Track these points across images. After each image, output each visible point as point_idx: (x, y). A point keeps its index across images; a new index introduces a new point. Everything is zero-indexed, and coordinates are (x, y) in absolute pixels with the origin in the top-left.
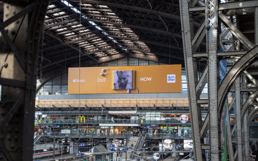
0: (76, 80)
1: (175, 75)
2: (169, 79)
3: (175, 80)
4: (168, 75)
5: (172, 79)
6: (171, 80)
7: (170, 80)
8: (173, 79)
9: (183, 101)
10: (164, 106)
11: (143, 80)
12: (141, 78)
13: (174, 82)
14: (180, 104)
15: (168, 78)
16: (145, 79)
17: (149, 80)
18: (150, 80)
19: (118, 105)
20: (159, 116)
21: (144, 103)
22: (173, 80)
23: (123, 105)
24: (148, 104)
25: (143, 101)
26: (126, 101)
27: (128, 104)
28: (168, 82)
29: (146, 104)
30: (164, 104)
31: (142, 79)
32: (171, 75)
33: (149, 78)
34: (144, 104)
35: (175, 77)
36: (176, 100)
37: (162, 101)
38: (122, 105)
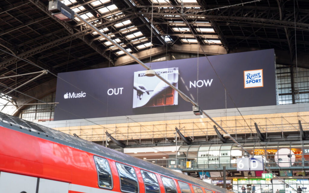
0: (70, 94)
1: (260, 71)
2: (249, 79)
3: (262, 81)
4: (246, 73)
5: (255, 79)
6: (254, 81)
7: (251, 83)
8: (258, 79)
9: (280, 119)
10: (238, 131)
11: (195, 86)
12: (191, 83)
13: (260, 84)
14: (274, 126)
15: (246, 77)
16: (200, 84)
17: (206, 85)
18: (210, 84)
19: (142, 134)
20: (227, 154)
21: (195, 128)
22: (257, 81)
23: (152, 133)
24: (203, 130)
25: (193, 123)
26: (157, 127)
27: (163, 133)
28: (247, 86)
29: (200, 130)
30: (237, 128)
31: (194, 83)
32: (252, 72)
33: (208, 81)
34: (195, 131)
35: (261, 74)
36: (266, 118)
37: (234, 122)
38: (150, 133)
